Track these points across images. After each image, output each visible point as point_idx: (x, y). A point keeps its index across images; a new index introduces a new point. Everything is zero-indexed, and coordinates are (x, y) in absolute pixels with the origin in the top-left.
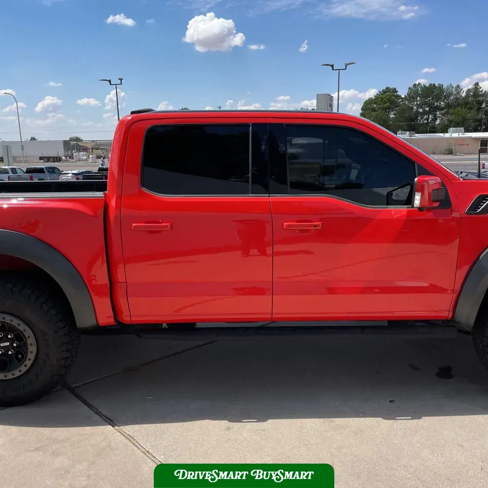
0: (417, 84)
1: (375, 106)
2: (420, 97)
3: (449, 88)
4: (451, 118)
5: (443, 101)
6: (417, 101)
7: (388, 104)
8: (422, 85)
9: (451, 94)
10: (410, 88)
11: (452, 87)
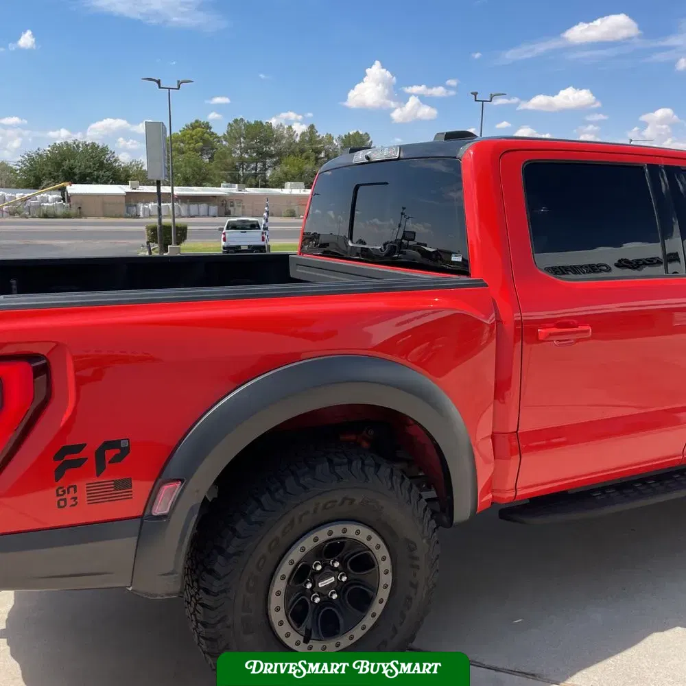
0: (239, 119)
1: (182, 144)
2: (244, 138)
3: (279, 129)
4: (286, 169)
5: (273, 146)
6: (240, 143)
7: (201, 144)
8: (246, 121)
9: (283, 137)
10: (229, 124)
11: (284, 128)
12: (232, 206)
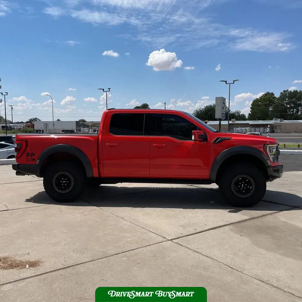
0: (286, 90)
1: (260, 103)
2: (288, 98)
6: (286, 100)
7: (268, 102)
8: (289, 91)
10: (281, 92)
12: (275, 128)
